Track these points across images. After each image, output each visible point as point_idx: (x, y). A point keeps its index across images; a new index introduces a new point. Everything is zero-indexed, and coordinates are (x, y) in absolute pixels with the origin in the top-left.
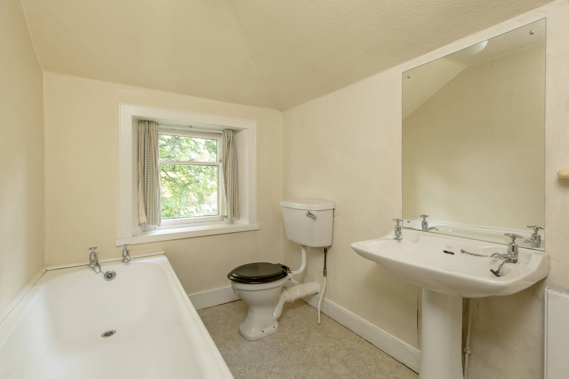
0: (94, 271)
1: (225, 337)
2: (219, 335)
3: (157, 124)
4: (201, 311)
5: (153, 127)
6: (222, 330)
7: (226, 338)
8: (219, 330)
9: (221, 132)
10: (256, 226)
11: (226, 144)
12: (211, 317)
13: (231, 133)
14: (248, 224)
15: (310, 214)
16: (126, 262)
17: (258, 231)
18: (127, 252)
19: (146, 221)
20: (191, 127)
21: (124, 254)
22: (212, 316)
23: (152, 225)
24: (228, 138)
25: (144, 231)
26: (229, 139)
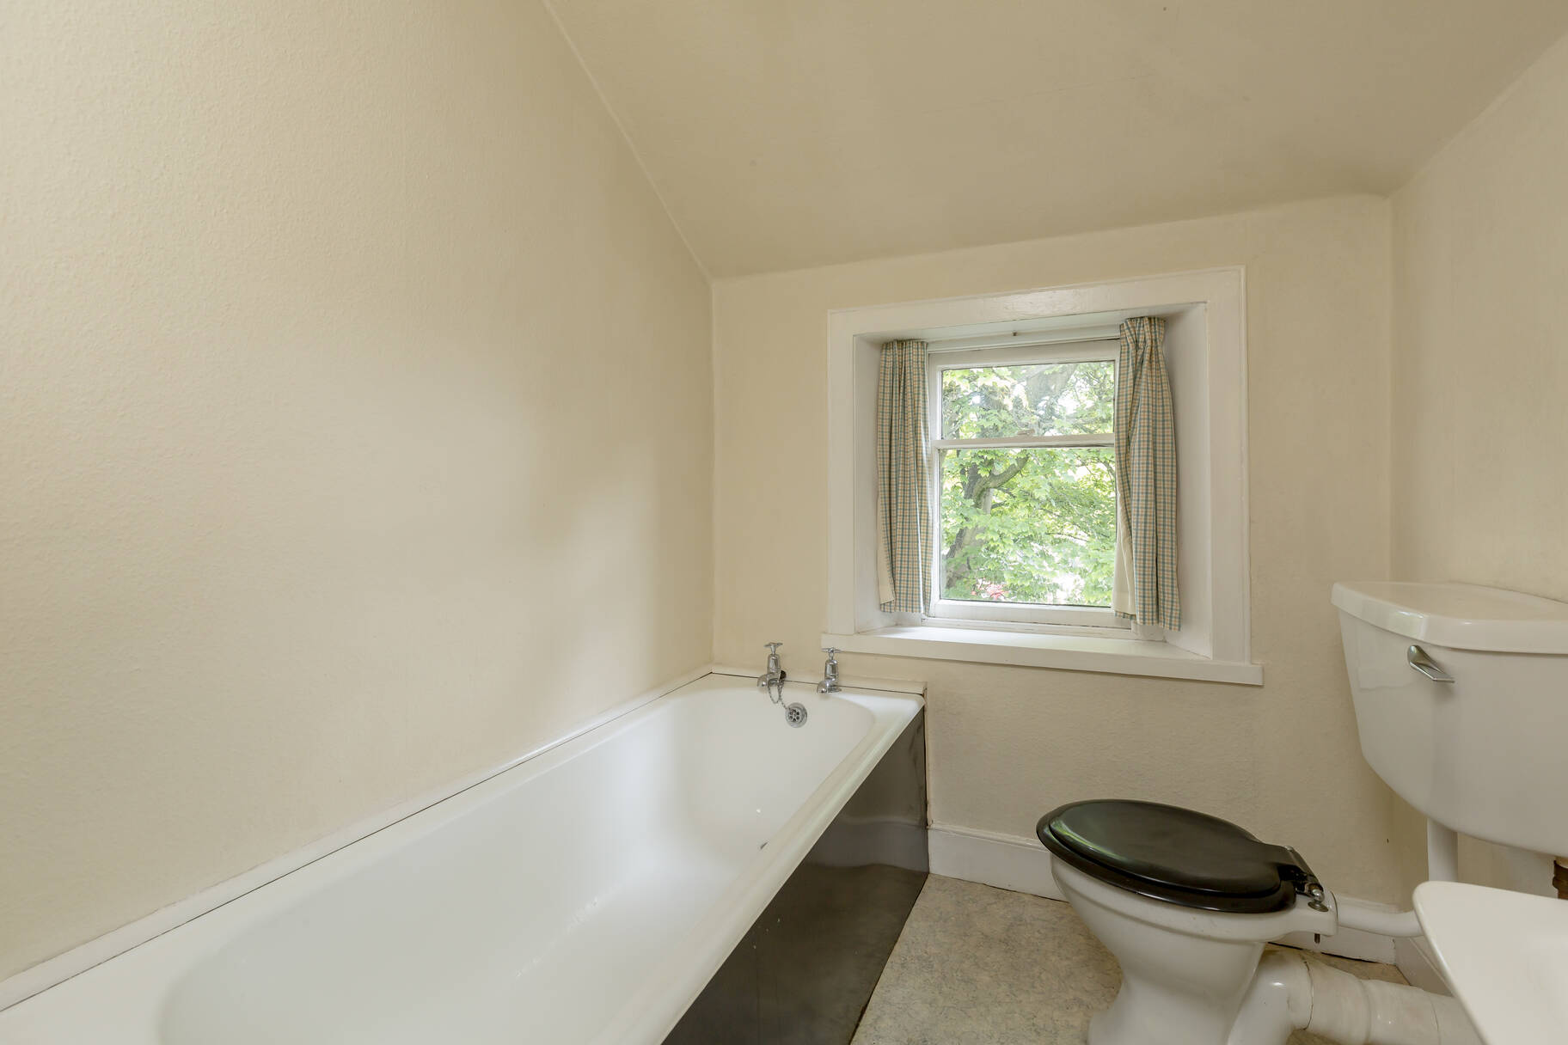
0: (768, 694)
1: (1035, 1021)
2: (1021, 1001)
3: (923, 344)
4: (1026, 898)
5: (912, 352)
6: (1043, 993)
7: (1034, 1025)
8: (1034, 987)
9: (1117, 334)
10: (1245, 669)
11: (1131, 369)
12: (1038, 931)
13: (1147, 328)
14: (1211, 657)
15: (1422, 658)
16: (823, 692)
17: (1257, 691)
18: (834, 668)
19: (893, 599)
20: (1015, 334)
21: (828, 671)
22: (1042, 931)
23: (912, 611)
24: (1137, 347)
25: (897, 625)
26: (1140, 352)
